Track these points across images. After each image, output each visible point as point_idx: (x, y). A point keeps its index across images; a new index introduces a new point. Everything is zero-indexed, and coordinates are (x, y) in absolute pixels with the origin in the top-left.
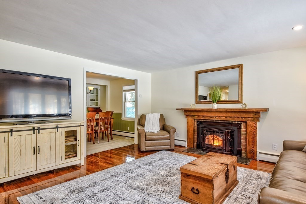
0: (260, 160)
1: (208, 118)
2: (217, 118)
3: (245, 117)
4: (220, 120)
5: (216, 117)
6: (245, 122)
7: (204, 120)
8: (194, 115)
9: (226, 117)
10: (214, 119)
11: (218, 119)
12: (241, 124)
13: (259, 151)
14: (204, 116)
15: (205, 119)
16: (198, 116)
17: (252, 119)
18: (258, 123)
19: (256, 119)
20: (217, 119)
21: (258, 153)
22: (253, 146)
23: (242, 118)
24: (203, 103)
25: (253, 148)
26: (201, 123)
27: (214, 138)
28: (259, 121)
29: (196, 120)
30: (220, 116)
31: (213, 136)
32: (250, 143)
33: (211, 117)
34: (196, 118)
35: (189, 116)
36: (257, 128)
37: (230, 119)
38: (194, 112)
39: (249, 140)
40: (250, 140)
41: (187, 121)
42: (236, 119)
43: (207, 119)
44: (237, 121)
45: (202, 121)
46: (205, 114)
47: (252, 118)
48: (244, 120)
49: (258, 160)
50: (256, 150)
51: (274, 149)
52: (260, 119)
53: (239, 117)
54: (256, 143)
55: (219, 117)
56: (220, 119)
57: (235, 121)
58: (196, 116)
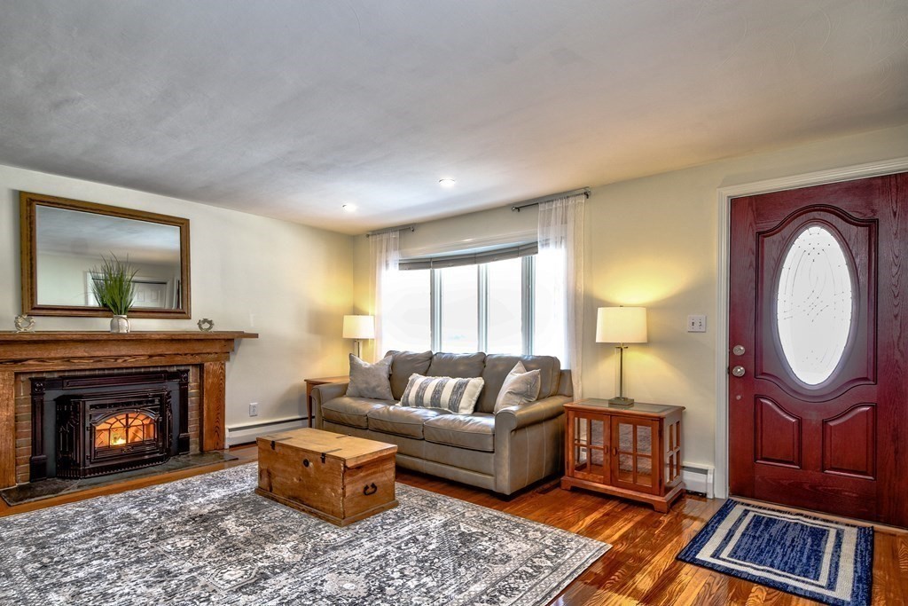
0: (231, 447)
2: (120, 361)
3: (204, 351)
4: (129, 365)
5: (116, 360)
6: (201, 367)
7: (62, 374)
8: (19, 357)
9: (151, 356)
10: (111, 364)
11: (124, 365)
12: (187, 371)
13: (228, 426)
14: (68, 360)
15: (73, 368)
16: (41, 360)
17: (216, 356)
18: (227, 364)
19: (223, 355)
20: (120, 363)
21: (227, 431)
22: (217, 418)
23: (192, 355)
25: (217, 424)
26: (52, 384)
27: (130, 421)
28: (228, 359)
29: (22, 378)
30: (130, 356)
31: (127, 418)
32: (212, 413)
33: (98, 359)
34: (33, 366)
36: (224, 377)
37: (163, 361)
38: (27, 346)
39: (208, 408)
40: (211, 407)
42: (179, 360)
43: (83, 367)
44: (177, 366)
46: (81, 351)
47: (218, 353)
48: (198, 360)
49: (227, 446)
50: (224, 425)
51: (252, 414)
52: (232, 357)
53: (186, 354)
54: (224, 410)
55: (127, 358)
56: (131, 362)
57: (173, 366)
58: (31, 362)
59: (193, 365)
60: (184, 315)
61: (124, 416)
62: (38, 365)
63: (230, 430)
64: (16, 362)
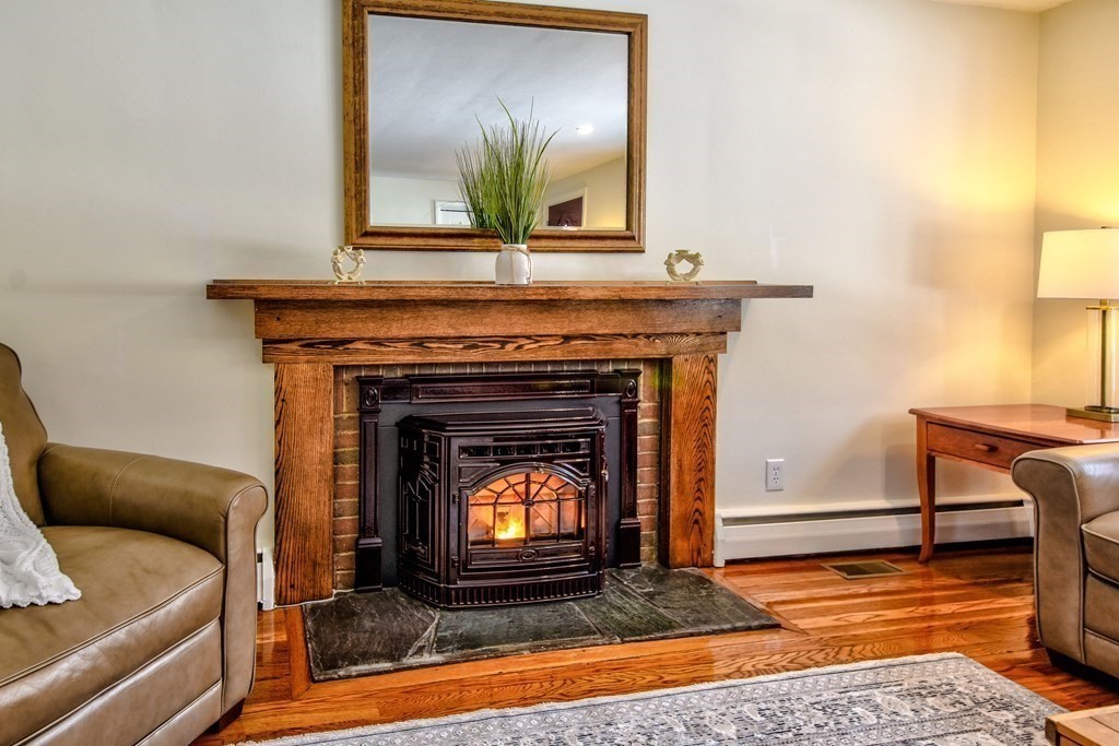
0: (729, 563)
1: (454, 352)
2: (510, 347)
3: (676, 329)
4: (527, 357)
5: (503, 344)
6: (663, 365)
7: (409, 372)
8: (339, 335)
9: (567, 338)
10: (494, 354)
11: (518, 356)
12: (636, 374)
13: (722, 511)
14: (419, 342)
15: (429, 359)
16: (377, 342)
17: (698, 341)
18: (721, 360)
19: (712, 339)
20: (509, 353)
21: (718, 523)
22: (699, 490)
23: (649, 336)
24: (406, 241)
25: (698, 505)
26: (393, 390)
27: (534, 488)
28: (722, 347)
30: (529, 337)
31: (528, 481)
32: (687, 478)
33: (471, 343)
34: (364, 356)
35: (294, 347)
36: (714, 391)
37: (590, 351)
38: (350, 313)
39: (680, 461)
40: (686, 463)
41: (278, 390)
42: (622, 348)
43: (444, 359)
44: (615, 361)
45: (399, 373)
46: (441, 324)
47: (698, 334)
48: (659, 349)
49: (719, 562)
50: (713, 509)
51: (772, 485)
53: (635, 336)
55: (522, 342)
56: (530, 352)
57: (607, 361)
58: (359, 345)
59: (649, 361)
60: (631, 244)
61: (522, 478)
62: (370, 352)
63: (727, 521)
64: (336, 344)
